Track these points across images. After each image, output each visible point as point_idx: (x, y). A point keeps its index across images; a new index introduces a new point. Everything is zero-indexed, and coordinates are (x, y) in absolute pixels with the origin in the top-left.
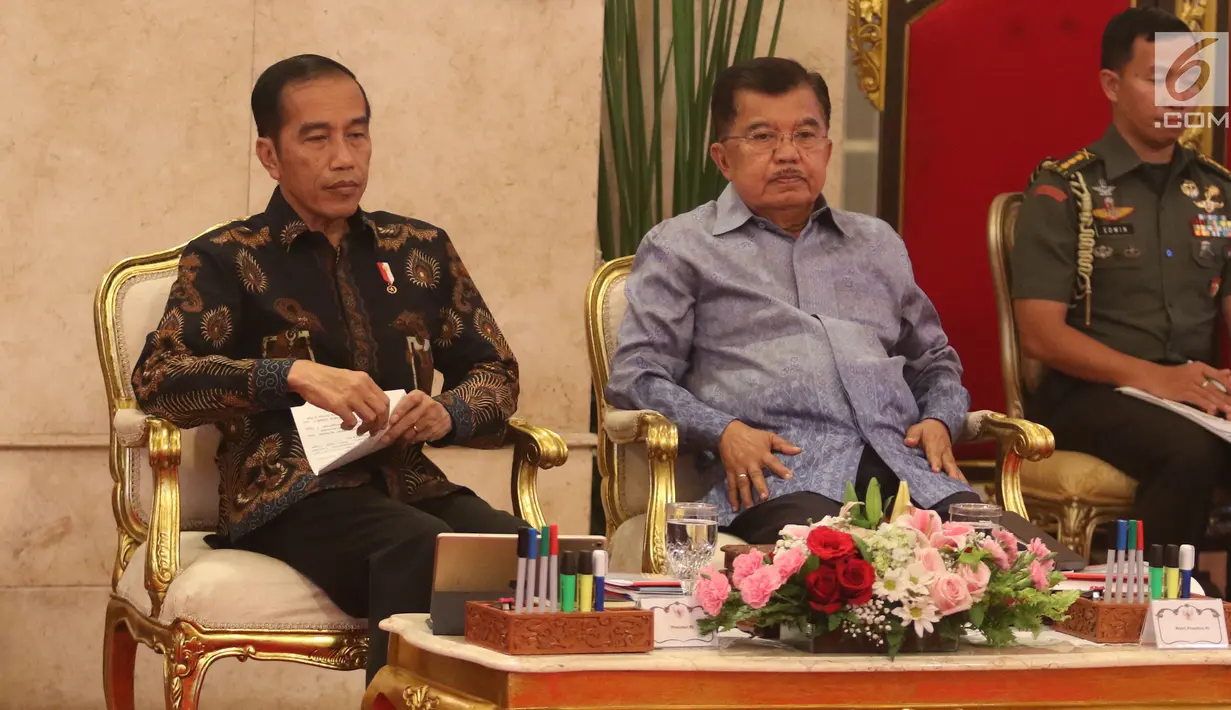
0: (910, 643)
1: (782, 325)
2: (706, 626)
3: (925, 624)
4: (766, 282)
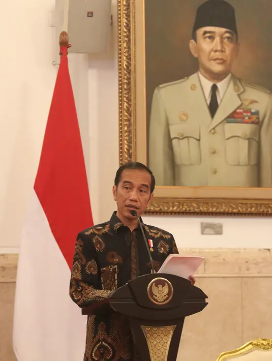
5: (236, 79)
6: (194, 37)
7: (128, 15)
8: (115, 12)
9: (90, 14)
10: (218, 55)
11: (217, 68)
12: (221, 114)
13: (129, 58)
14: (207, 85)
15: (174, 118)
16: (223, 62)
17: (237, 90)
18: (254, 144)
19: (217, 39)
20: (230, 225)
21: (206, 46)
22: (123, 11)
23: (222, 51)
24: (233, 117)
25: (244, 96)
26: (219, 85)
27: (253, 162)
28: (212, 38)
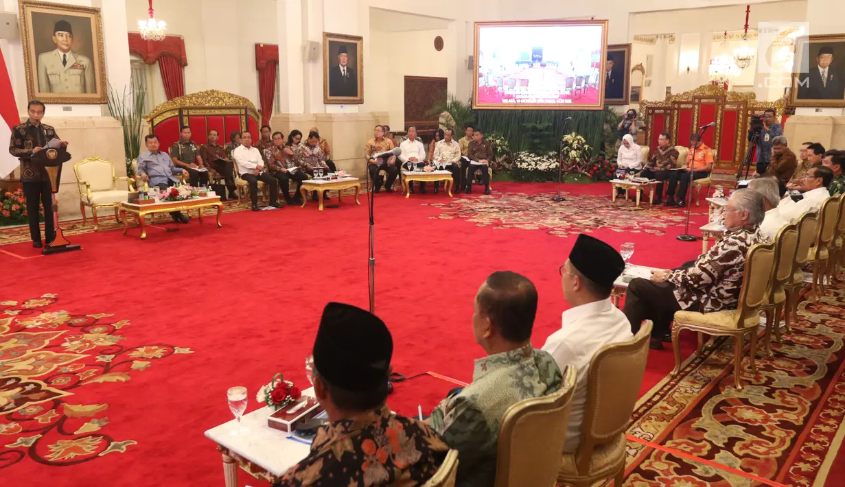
0: (183, 199)
1: (157, 165)
2: (160, 199)
3: (185, 197)
4: (155, 161)
5: (74, 52)
6: (54, 35)
7: (25, 26)
8: (19, 22)
9: (8, 24)
10: (65, 43)
11: (66, 48)
12: (69, 65)
13: (27, 42)
14: (62, 54)
15: (48, 67)
16: (67, 45)
17: (74, 57)
18: (82, 78)
19: (64, 36)
20: (74, 107)
21: (60, 39)
22: (23, 23)
23: (67, 41)
24: (73, 67)
25: (77, 59)
26: (67, 54)
27: (83, 84)
28: (62, 36)
